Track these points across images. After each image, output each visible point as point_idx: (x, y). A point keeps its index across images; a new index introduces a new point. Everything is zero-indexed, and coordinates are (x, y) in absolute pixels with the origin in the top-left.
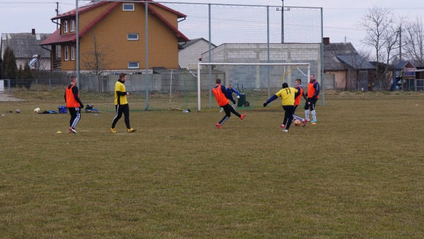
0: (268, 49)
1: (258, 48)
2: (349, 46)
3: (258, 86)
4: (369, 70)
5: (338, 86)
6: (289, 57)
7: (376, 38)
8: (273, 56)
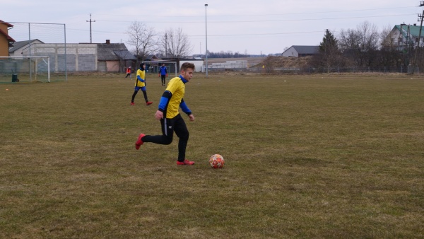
0: (65, 47)
1: (57, 47)
2: (123, 45)
3: (57, 70)
4: (132, 60)
5: (109, 70)
6: (77, 52)
7: (136, 41)
8: (69, 52)
